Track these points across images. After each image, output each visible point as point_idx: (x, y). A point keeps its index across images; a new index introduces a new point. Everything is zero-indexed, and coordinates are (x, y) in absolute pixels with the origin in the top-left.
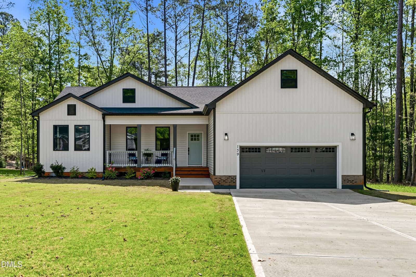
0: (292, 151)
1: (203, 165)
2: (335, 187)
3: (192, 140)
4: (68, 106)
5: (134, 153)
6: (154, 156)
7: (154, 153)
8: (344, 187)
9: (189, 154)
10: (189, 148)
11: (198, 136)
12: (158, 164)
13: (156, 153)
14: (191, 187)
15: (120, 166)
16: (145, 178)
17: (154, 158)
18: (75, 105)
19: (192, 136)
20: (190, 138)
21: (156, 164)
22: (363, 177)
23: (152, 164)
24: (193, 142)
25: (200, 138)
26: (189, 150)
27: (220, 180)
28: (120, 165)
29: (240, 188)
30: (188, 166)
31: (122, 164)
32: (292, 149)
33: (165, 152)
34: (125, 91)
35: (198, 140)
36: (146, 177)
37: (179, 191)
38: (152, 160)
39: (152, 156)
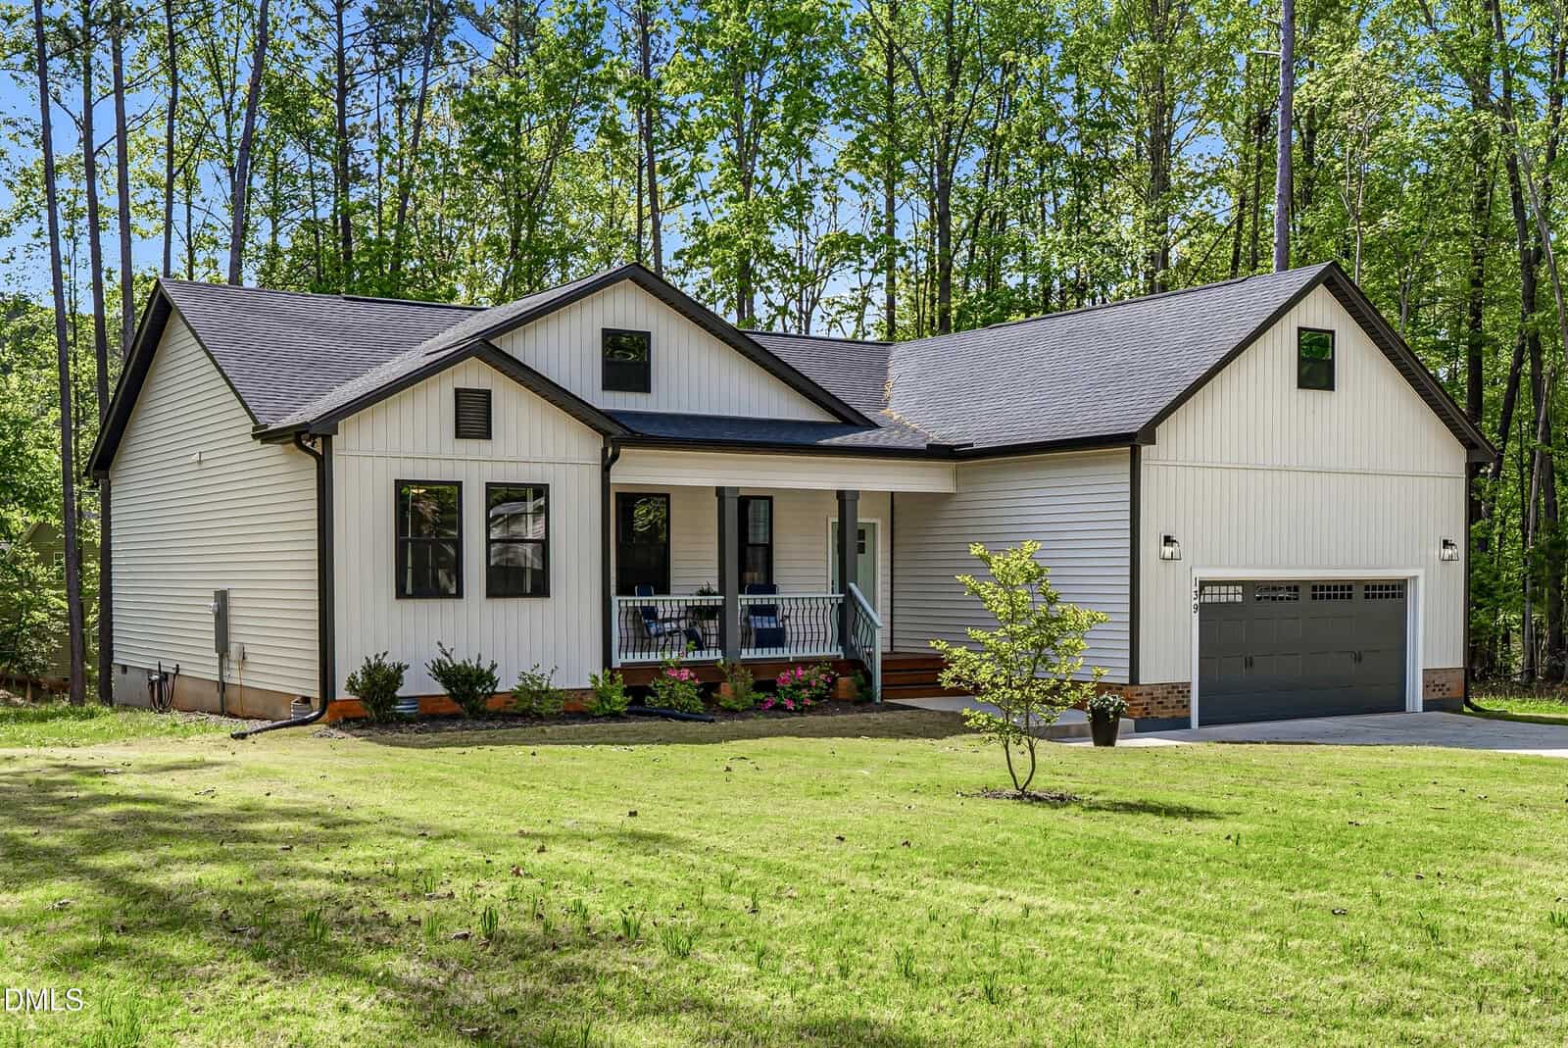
0: (1314, 597)
2: (1399, 706)
4: (459, 393)
5: (652, 604)
8: (1428, 706)
11: (861, 534)
12: (793, 649)
14: (1073, 731)
18: (487, 395)
22: (1461, 675)
25: (868, 542)
27: (1147, 699)
29: (1201, 724)
32: (1314, 588)
34: (612, 339)
37: (1119, 743)
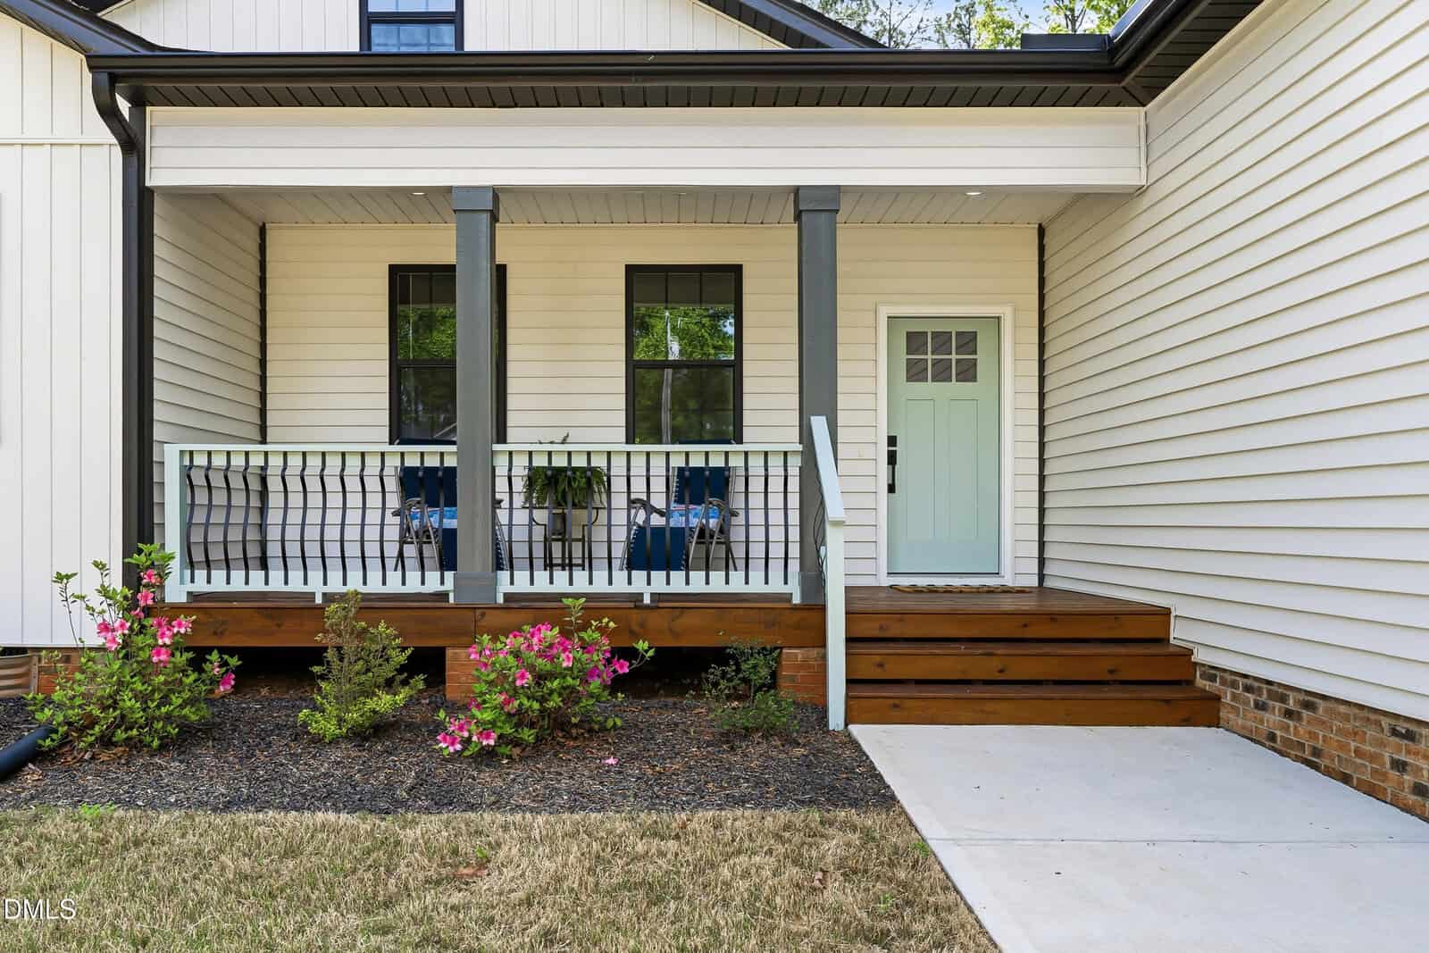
1: (1008, 580)
3: (915, 373)
5: (431, 462)
6: (619, 501)
7: (619, 465)
9: (891, 489)
10: (892, 441)
11: (968, 341)
12: (658, 576)
13: (638, 464)
15: (291, 587)
16: (516, 743)
17: (620, 518)
19: (915, 341)
20: (903, 357)
21: (639, 576)
23: (601, 575)
24: (929, 388)
25: (983, 357)
26: (892, 459)
28: (296, 584)
30: (886, 581)
31: (315, 576)
33: (699, 455)
35: (968, 373)
36: (528, 735)
38: (599, 534)
39: (599, 499)
